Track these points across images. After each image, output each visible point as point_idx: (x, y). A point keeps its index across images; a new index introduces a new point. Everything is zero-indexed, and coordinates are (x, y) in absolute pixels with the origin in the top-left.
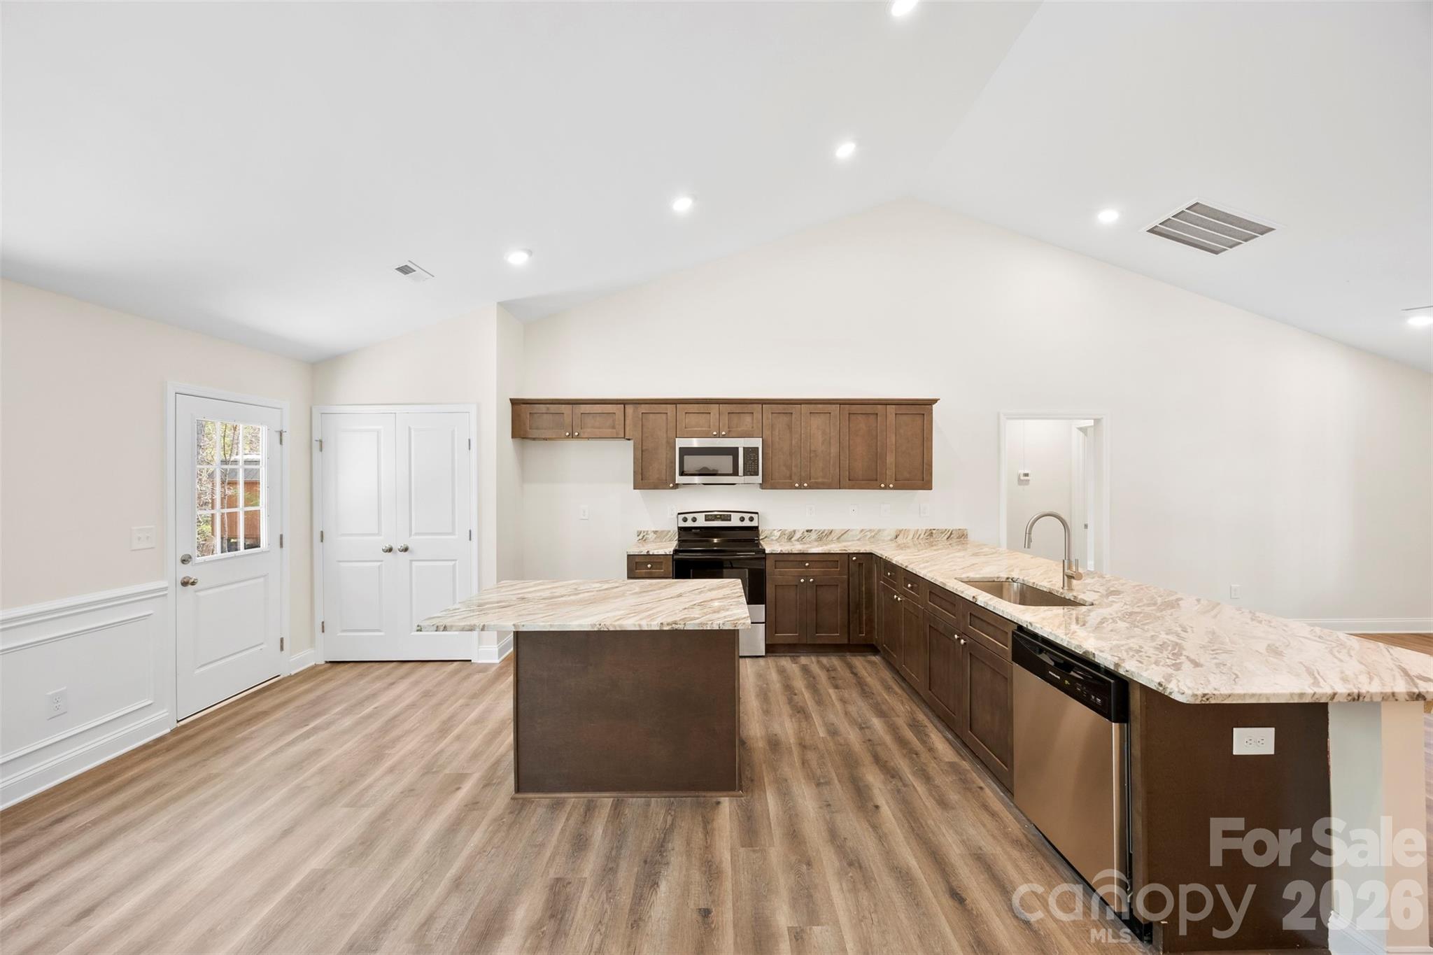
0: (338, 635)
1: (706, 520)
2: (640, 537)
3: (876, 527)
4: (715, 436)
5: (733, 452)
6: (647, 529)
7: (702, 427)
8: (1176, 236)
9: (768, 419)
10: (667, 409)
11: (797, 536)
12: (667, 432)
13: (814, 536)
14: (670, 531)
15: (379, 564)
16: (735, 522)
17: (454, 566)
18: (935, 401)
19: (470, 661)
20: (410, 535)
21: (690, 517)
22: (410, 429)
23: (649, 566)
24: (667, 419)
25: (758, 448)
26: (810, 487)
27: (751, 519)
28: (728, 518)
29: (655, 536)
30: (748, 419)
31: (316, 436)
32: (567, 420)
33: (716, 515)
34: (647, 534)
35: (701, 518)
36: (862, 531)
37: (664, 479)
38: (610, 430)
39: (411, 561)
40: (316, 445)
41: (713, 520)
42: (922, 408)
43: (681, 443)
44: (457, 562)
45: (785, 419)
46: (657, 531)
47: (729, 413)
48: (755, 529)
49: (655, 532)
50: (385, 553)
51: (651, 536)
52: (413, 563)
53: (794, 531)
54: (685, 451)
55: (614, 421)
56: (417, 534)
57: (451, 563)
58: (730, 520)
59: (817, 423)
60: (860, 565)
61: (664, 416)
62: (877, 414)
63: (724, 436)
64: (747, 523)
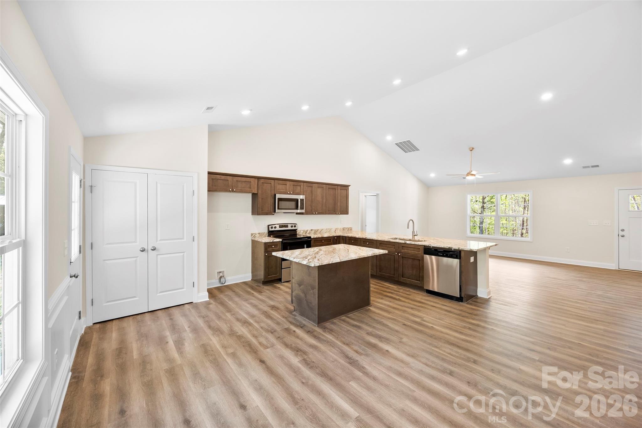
0: (104, 305)
1: (280, 227)
2: (253, 236)
3: (330, 228)
4: (288, 194)
5: (297, 200)
6: (255, 233)
7: (284, 190)
8: (402, 148)
9: (305, 188)
10: (271, 182)
11: (308, 232)
12: (271, 191)
13: (313, 232)
14: (264, 233)
15: (135, 259)
16: (289, 228)
17: (183, 255)
18: (350, 186)
19: (193, 302)
20: (157, 241)
21: (274, 226)
22: (157, 183)
23: (273, 246)
24: (271, 186)
25: (303, 199)
26: (318, 214)
27: (295, 226)
28: (287, 226)
29: (259, 235)
30: (299, 188)
31: (88, 184)
32: (230, 183)
33: (283, 225)
34: (256, 235)
35: (278, 226)
36: (327, 229)
37: (270, 211)
38: (249, 189)
39: (157, 255)
40: (88, 190)
41: (282, 227)
42: (346, 187)
43: (278, 196)
44: (185, 253)
45: (310, 189)
46: (260, 233)
47: (293, 185)
48: (295, 230)
49: (259, 233)
50: (140, 251)
51: (258, 235)
52: (158, 256)
53: (307, 230)
54: (280, 200)
55: (250, 185)
56: (161, 240)
57: (182, 254)
58: (288, 227)
59: (319, 191)
60: (337, 240)
61: (270, 184)
62: (335, 189)
63: (291, 194)
64: (293, 228)
